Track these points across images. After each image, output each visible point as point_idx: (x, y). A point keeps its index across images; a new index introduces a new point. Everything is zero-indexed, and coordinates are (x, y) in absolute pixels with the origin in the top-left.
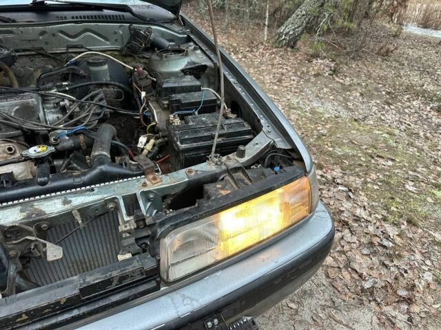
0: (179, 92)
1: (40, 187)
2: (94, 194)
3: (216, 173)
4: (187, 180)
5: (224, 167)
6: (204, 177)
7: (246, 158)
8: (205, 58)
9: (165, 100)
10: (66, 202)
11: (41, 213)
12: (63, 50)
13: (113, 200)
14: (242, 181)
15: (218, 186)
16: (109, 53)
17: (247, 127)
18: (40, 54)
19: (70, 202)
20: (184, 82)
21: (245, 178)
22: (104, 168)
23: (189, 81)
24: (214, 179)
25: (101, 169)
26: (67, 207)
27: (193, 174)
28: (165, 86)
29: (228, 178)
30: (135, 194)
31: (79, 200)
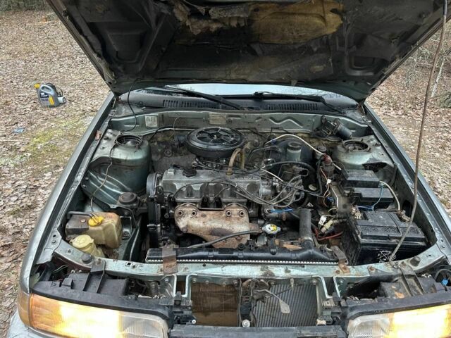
0: (360, 187)
1: (271, 255)
2: (305, 270)
3: (392, 276)
4: (369, 275)
5: (399, 272)
6: (382, 277)
7: (420, 267)
8: (385, 155)
9: (347, 190)
10: (287, 271)
11: (272, 274)
12: (268, 130)
13: (317, 278)
14: (414, 287)
15: (393, 287)
16: (301, 135)
17: (421, 235)
18: (252, 132)
19: (289, 272)
20: (365, 177)
21: (416, 285)
22: (311, 251)
23: (369, 176)
24: (389, 279)
25: (310, 253)
26: (288, 274)
27: (374, 271)
28: (349, 179)
29: (401, 281)
30: (332, 278)
31: (296, 272)
